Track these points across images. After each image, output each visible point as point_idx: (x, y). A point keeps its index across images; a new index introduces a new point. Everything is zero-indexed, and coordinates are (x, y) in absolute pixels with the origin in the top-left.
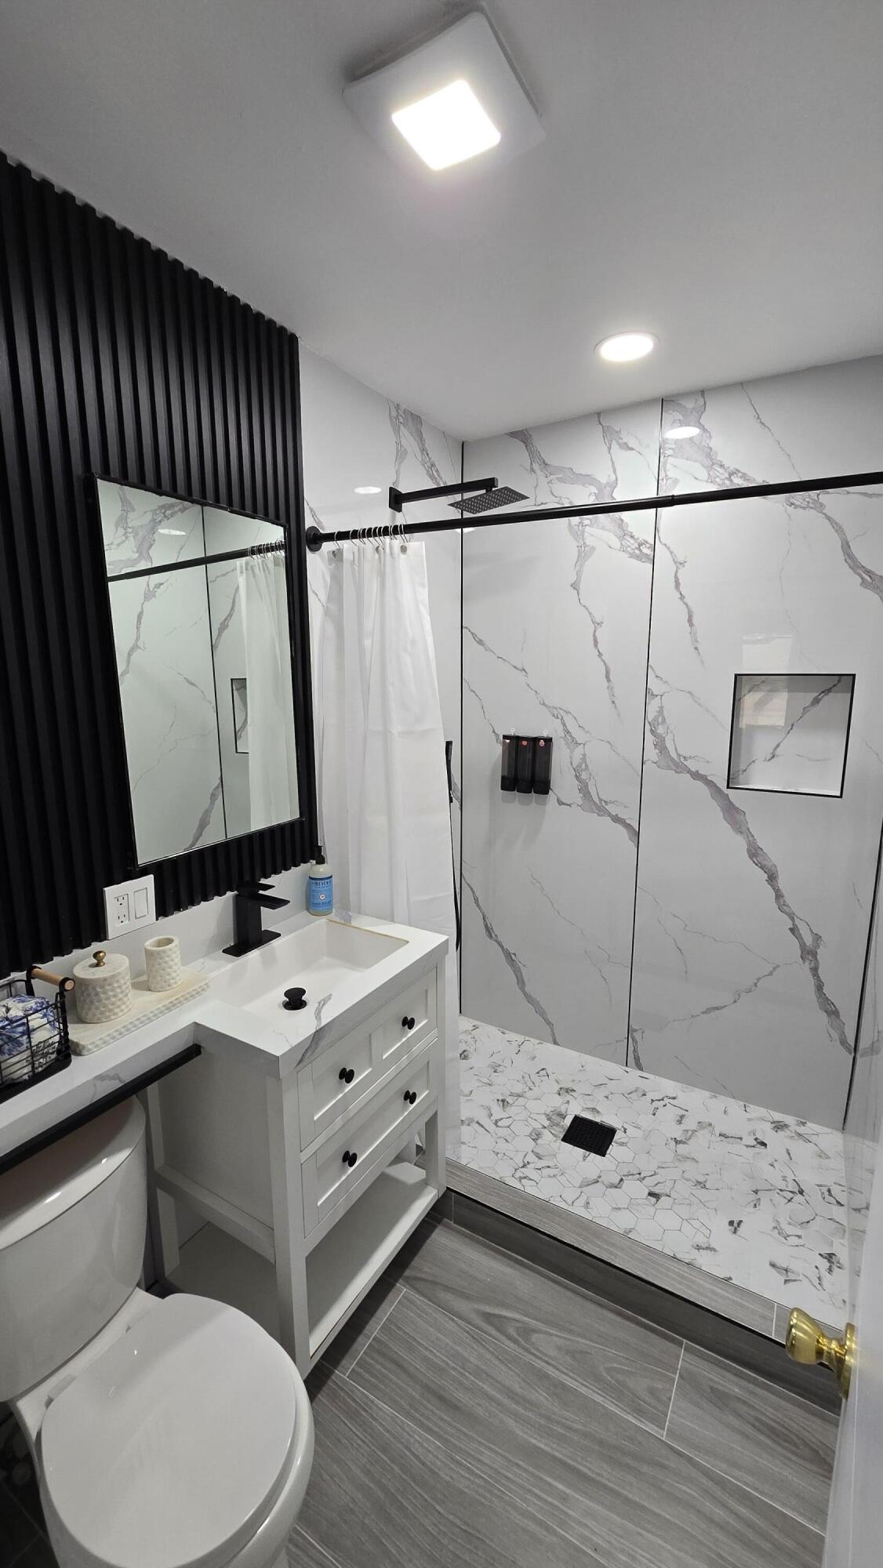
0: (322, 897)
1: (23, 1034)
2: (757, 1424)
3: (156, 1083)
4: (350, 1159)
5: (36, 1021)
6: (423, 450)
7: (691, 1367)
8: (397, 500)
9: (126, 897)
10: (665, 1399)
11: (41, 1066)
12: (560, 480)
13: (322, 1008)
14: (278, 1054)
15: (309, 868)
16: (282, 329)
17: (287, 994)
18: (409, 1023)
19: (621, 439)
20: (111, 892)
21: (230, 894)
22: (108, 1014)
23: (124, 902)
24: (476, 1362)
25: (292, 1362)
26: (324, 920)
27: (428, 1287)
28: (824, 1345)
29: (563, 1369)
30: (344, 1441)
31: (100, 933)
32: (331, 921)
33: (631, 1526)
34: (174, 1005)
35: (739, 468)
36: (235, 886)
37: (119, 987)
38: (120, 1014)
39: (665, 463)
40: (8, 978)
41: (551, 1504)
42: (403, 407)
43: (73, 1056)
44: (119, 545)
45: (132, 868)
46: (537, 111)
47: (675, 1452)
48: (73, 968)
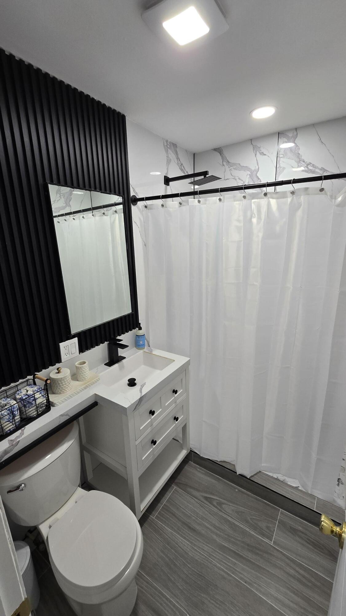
0: (141, 342)
1: (33, 400)
2: (308, 541)
3: (82, 417)
4: (154, 442)
5: (37, 395)
6: (178, 158)
7: (283, 519)
8: (167, 181)
9: (67, 346)
10: (272, 530)
11: (40, 411)
12: (235, 169)
13: (142, 388)
14: (126, 407)
15: (136, 331)
16: (119, 113)
17: (129, 380)
18: (175, 392)
19: (261, 150)
20: (62, 345)
21: (106, 343)
22: (63, 391)
23: (67, 348)
24: (202, 514)
25: (135, 516)
26: (142, 351)
27: (184, 487)
28: (334, 529)
29: (234, 518)
30: (154, 540)
31: (59, 360)
32: (145, 352)
33: (259, 575)
34: (87, 387)
35: (311, 162)
36: (108, 340)
37: (67, 381)
38: (68, 391)
39: (280, 160)
40: (26, 378)
41: (230, 566)
42: (169, 141)
43: (51, 407)
44: (58, 201)
45: (69, 335)
46: (225, 17)
47: (276, 549)
48: (50, 374)
